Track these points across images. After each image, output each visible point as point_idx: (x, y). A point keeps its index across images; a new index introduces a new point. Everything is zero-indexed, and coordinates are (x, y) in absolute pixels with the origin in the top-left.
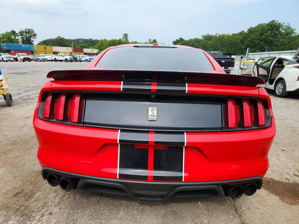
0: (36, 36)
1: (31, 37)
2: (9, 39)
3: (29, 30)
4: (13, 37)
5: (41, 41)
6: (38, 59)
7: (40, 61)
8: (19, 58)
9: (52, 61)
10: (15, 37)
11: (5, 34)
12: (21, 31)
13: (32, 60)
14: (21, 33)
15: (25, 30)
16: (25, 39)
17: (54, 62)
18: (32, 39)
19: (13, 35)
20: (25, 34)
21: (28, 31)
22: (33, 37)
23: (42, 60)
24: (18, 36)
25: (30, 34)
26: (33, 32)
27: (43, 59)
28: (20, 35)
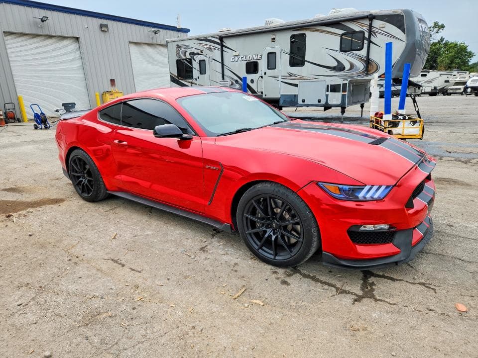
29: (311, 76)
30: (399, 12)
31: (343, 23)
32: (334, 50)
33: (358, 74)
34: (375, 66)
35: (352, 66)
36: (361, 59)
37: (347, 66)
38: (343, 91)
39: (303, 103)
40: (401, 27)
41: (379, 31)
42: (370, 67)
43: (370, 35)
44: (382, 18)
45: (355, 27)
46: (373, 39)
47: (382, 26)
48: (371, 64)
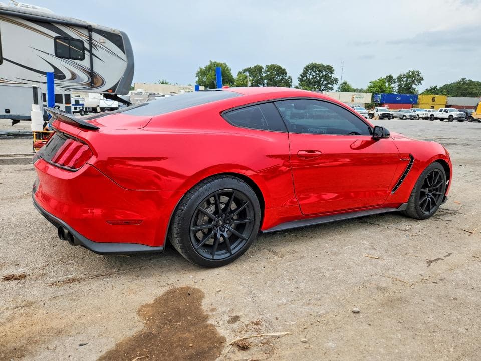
0: (422, 82)
1: (413, 82)
2: (380, 87)
3: (413, 73)
4: (387, 84)
5: (429, 88)
6: (404, 116)
7: (406, 119)
8: (376, 115)
9: (426, 119)
10: (389, 85)
11: (378, 81)
12: (401, 76)
13: (395, 117)
14: (400, 78)
15: (407, 73)
16: (403, 86)
17: (428, 122)
18: (414, 86)
19: (389, 81)
20: (405, 80)
21: (411, 74)
22: (417, 83)
23: (409, 117)
24: (395, 82)
25: (414, 79)
26: (418, 76)
27: (411, 116)
28: (398, 81)
29: (18, 80)
30: (117, 32)
31: (55, 24)
32: (47, 53)
33: (82, 85)
34: (101, 80)
35: (74, 76)
36: (84, 70)
37: (68, 76)
38: (66, 103)
39: (7, 114)
40: (121, 46)
41: (100, 45)
42: (94, 79)
43: (91, 47)
44: (101, 32)
45: (72, 33)
46: (94, 51)
47: (101, 41)
48: (96, 78)
